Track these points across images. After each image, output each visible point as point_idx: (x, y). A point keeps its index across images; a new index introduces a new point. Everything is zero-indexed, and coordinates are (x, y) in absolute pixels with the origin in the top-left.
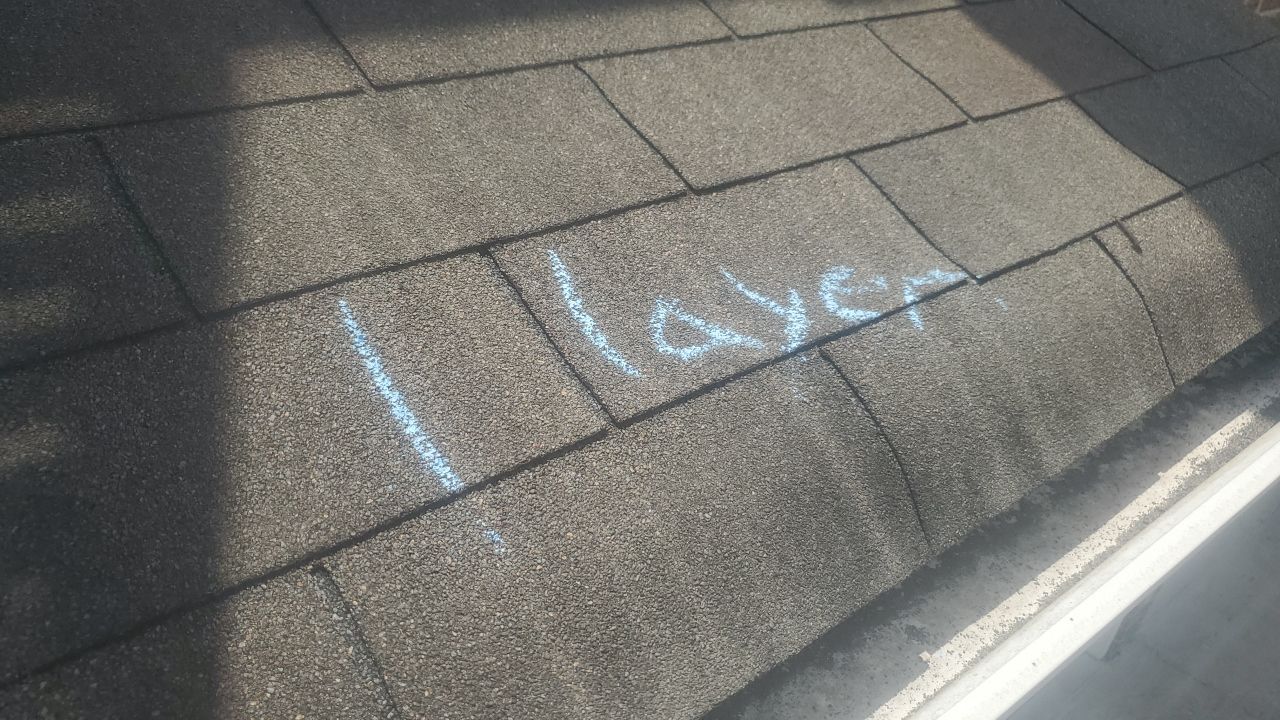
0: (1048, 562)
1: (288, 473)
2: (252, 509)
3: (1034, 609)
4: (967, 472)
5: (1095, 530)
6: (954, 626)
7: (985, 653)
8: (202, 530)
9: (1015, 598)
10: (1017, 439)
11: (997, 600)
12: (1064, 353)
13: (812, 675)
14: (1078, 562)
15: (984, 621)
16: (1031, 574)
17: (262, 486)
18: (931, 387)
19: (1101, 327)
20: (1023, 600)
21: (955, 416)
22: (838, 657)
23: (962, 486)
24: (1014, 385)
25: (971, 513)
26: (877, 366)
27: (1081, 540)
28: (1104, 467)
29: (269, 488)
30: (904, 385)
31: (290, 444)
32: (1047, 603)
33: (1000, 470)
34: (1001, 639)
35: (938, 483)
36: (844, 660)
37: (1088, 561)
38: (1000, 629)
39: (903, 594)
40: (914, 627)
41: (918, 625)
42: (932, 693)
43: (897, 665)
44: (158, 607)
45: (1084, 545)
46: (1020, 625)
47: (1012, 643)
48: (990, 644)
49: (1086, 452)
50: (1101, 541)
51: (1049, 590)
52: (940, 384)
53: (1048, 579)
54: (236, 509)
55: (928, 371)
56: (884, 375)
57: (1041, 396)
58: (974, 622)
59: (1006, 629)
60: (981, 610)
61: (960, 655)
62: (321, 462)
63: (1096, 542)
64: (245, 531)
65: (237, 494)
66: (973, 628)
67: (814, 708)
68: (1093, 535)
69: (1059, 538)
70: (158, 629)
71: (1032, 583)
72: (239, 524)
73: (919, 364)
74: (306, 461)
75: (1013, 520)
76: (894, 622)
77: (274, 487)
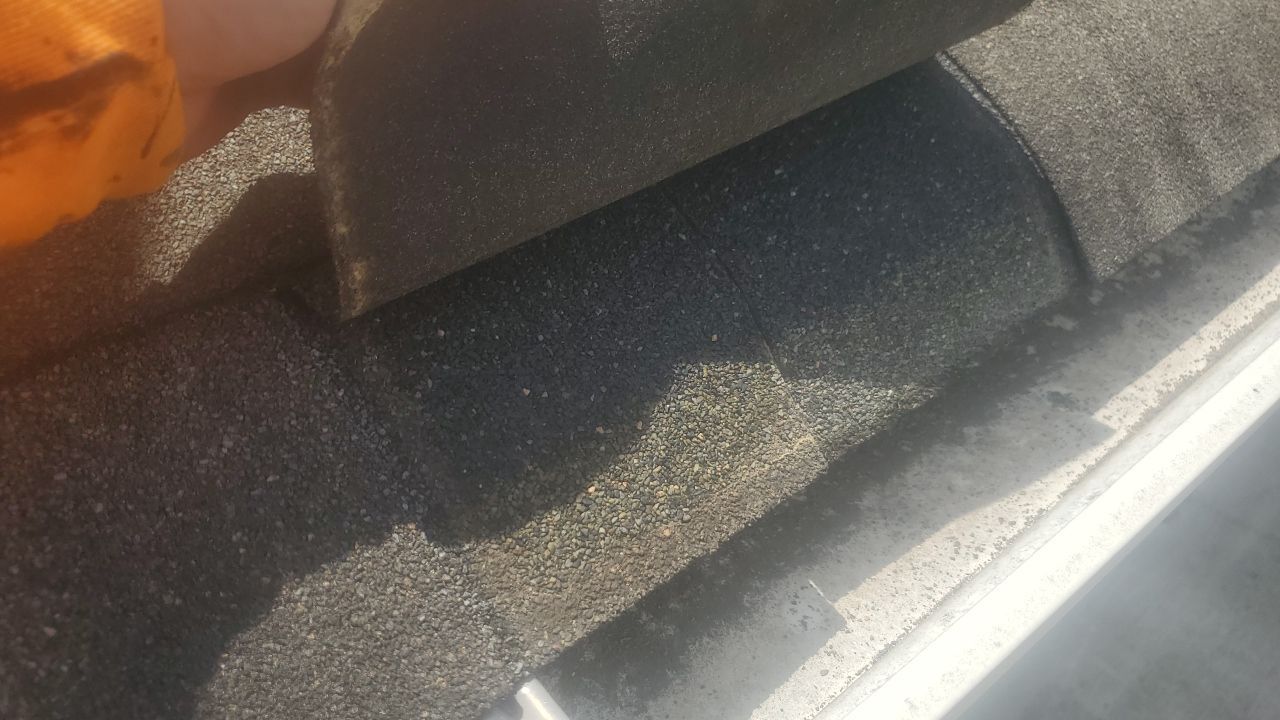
0: (1208, 315)
1: (233, 175)
2: (185, 218)
3: (1202, 365)
4: (1122, 184)
5: (1261, 278)
6: (1107, 389)
7: (1150, 416)
8: (114, 245)
9: (1175, 356)
10: (1178, 147)
11: (1154, 359)
12: (1225, 47)
13: (941, 452)
14: (1247, 313)
15: (1142, 381)
16: (1191, 328)
17: (196, 191)
18: (1069, 81)
19: (1263, 18)
20: (1189, 355)
21: (1103, 115)
22: (971, 431)
23: (1118, 201)
24: (1170, 82)
25: (1132, 235)
26: (1002, 56)
27: (1245, 290)
28: (1257, 214)
29: (206, 193)
30: (1036, 78)
31: (232, 140)
32: (1215, 358)
33: (1160, 184)
34: (1168, 399)
35: (1089, 195)
36: (977, 434)
37: (1258, 311)
38: (1164, 389)
39: (1037, 359)
40: (1057, 394)
41: (1063, 391)
42: (1094, 463)
43: (1044, 435)
44: (53, 339)
45: (1250, 294)
46: (1188, 383)
47: (1189, 398)
48: (1155, 405)
49: (1260, 168)
50: (1269, 289)
51: (1217, 344)
52: (1080, 78)
53: (1212, 333)
54: (162, 219)
55: (1063, 63)
56: (1012, 67)
57: (1202, 96)
58: (1130, 383)
59: (1172, 388)
60: (1136, 369)
61: (1120, 419)
62: (278, 162)
63: (1264, 290)
64: (176, 243)
65: (162, 201)
66: (1129, 390)
67: (949, 488)
68: (1260, 283)
69: (1218, 289)
70: (56, 369)
71: (1193, 339)
72: (167, 237)
73: (1051, 55)
74: (257, 161)
75: (1157, 274)
76: (1033, 390)
77: (213, 193)
